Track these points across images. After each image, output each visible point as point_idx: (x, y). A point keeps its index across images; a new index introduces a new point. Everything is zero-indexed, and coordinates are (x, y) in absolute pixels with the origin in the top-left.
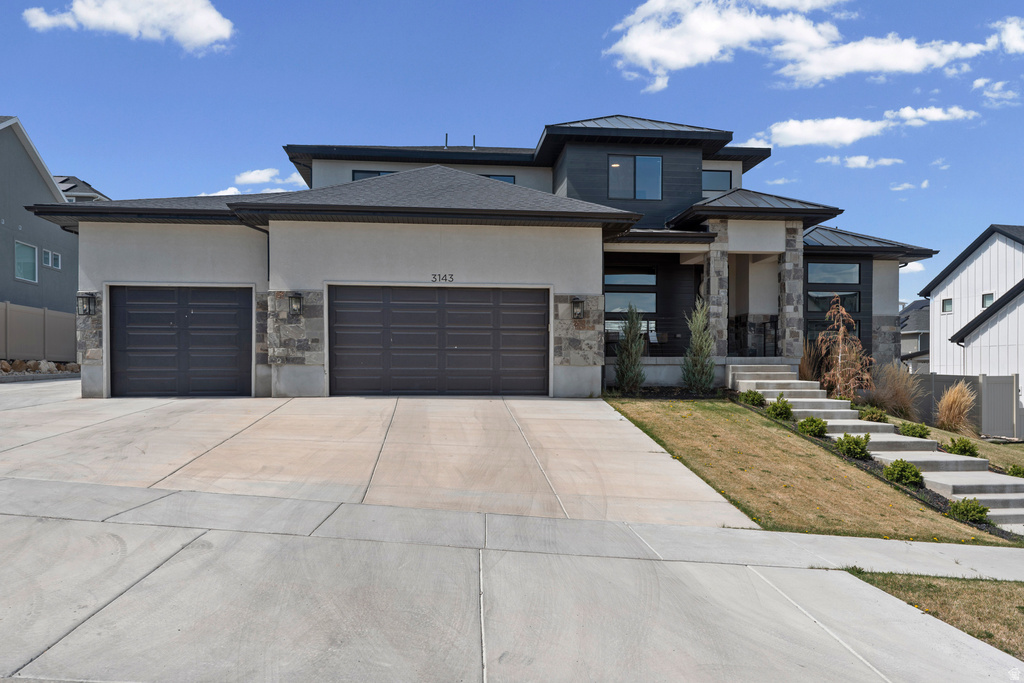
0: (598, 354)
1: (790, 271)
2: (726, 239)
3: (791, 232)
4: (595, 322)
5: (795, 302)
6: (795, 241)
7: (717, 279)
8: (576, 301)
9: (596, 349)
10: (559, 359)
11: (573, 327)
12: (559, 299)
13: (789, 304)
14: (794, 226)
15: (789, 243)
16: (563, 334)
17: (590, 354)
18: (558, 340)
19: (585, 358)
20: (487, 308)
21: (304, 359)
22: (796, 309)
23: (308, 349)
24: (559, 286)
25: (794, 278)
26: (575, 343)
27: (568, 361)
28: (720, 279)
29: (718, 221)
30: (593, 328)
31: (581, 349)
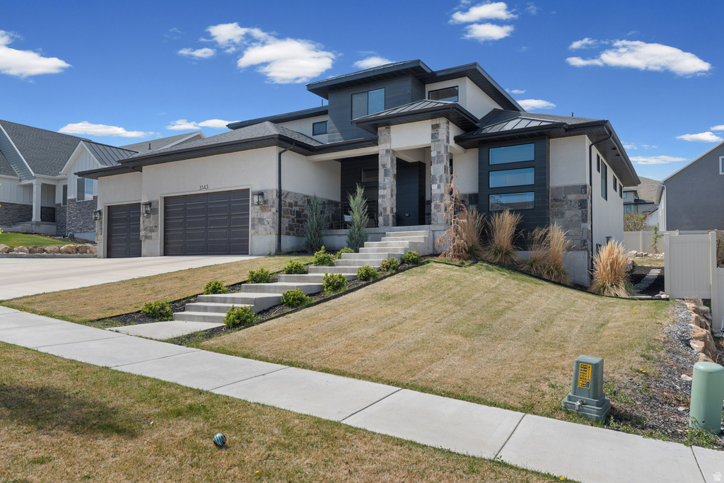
0: (273, 227)
1: (434, 157)
2: (389, 140)
3: (435, 127)
4: (271, 207)
5: (438, 182)
6: (438, 134)
7: (383, 170)
8: (261, 194)
9: (271, 224)
10: (253, 231)
11: (259, 211)
12: (254, 194)
13: (434, 183)
14: (438, 123)
15: (434, 136)
16: (255, 215)
17: (268, 227)
18: (253, 219)
19: (266, 230)
20: (226, 202)
21: (151, 237)
22: (439, 187)
23: (153, 231)
24: (255, 187)
25: (437, 163)
26: (261, 220)
27: (257, 232)
28: (385, 170)
29: (384, 128)
30: (270, 210)
31: (264, 224)
